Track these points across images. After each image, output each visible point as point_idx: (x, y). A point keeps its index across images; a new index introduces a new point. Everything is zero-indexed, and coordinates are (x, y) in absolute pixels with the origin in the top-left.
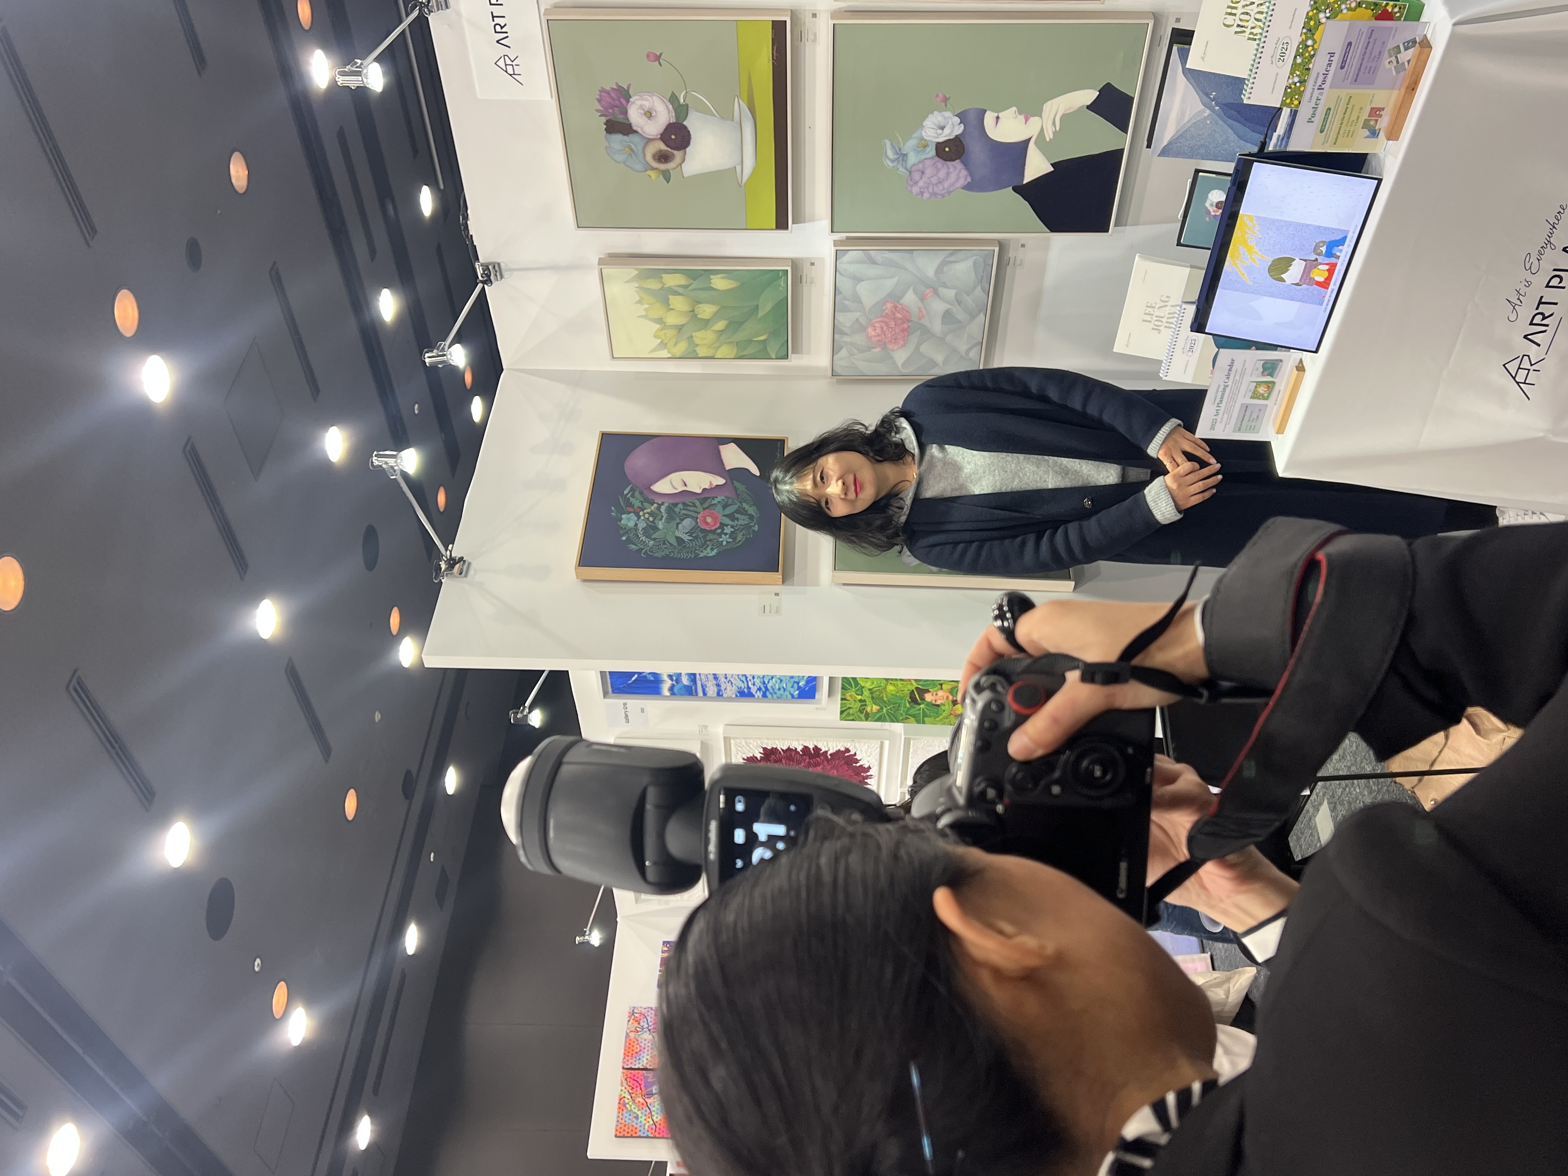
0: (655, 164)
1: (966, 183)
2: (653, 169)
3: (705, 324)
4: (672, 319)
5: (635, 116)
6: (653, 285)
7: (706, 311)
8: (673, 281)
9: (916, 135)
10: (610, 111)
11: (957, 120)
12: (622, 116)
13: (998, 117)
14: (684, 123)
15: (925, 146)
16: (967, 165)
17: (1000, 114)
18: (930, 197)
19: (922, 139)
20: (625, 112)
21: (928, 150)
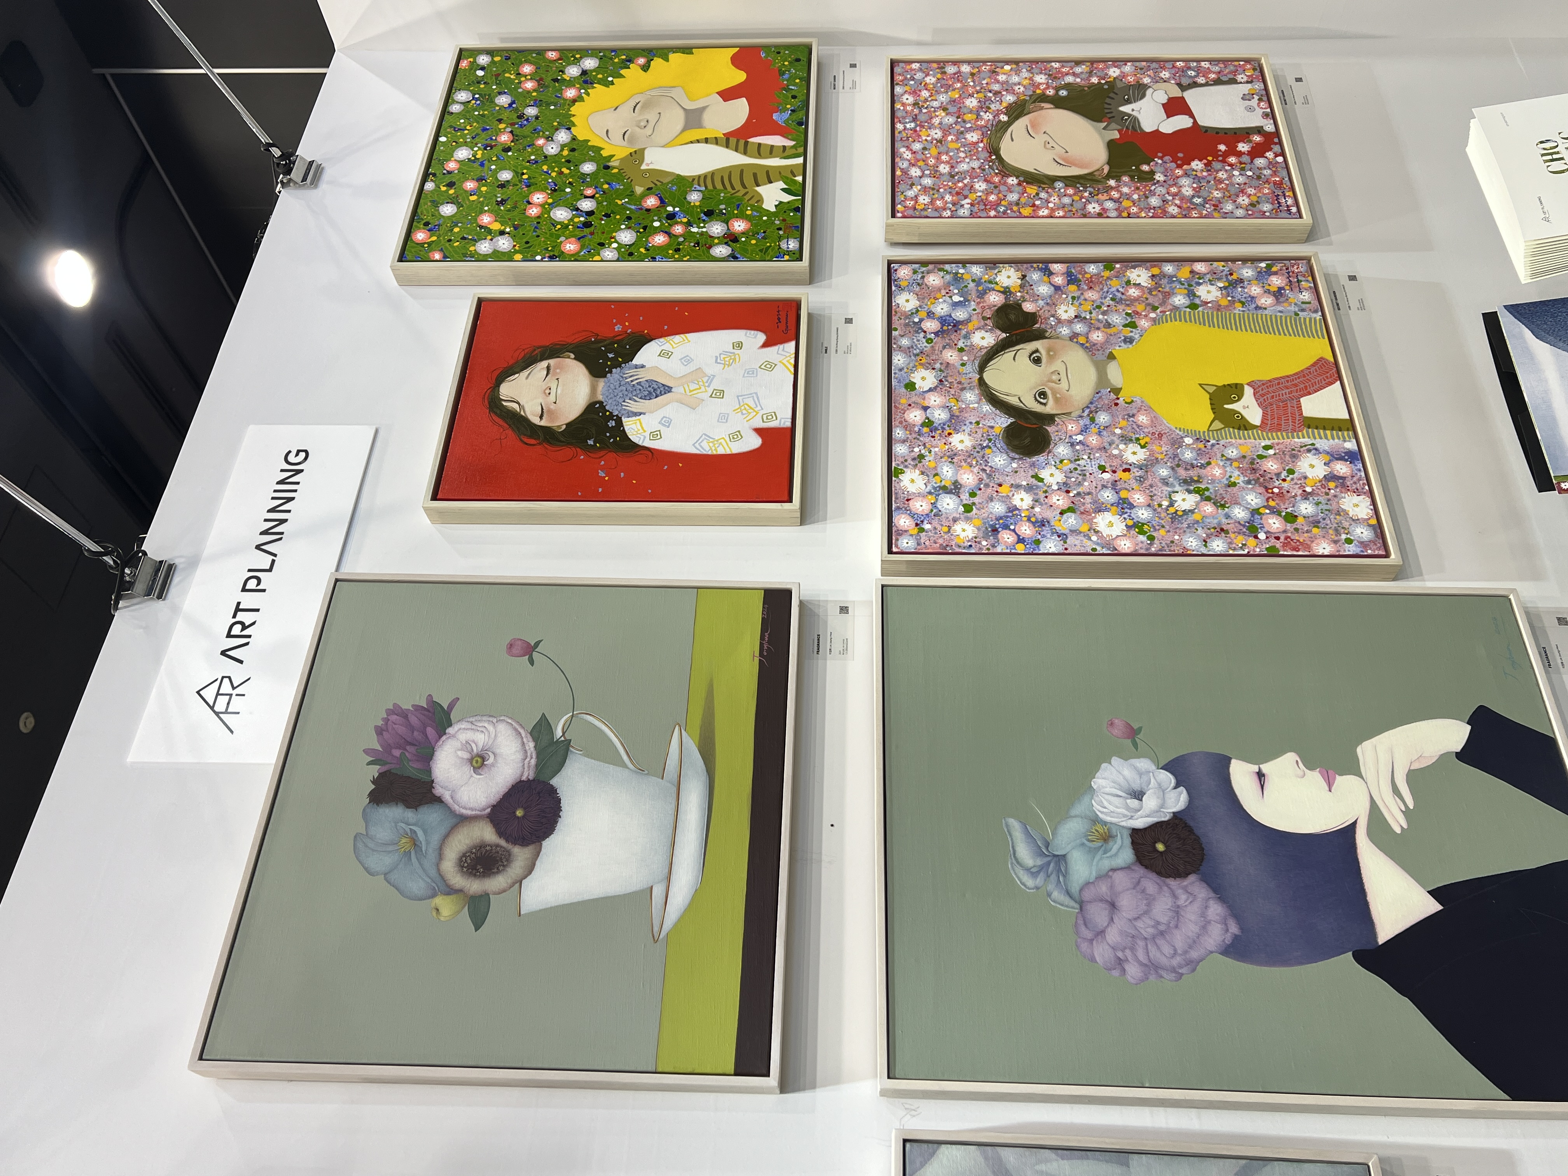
1: (1230, 937)
5: (447, 765)
9: (1079, 809)
10: (397, 753)
11: (1167, 778)
12: (416, 765)
13: (1260, 775)
14: (554, 782)
15: (1107, 837)
16: (1219, 890)
17: (1266, 768)
18: (1146, 978)
19: (1095, 820)
20: (427, 756)
21: (1115, 848)
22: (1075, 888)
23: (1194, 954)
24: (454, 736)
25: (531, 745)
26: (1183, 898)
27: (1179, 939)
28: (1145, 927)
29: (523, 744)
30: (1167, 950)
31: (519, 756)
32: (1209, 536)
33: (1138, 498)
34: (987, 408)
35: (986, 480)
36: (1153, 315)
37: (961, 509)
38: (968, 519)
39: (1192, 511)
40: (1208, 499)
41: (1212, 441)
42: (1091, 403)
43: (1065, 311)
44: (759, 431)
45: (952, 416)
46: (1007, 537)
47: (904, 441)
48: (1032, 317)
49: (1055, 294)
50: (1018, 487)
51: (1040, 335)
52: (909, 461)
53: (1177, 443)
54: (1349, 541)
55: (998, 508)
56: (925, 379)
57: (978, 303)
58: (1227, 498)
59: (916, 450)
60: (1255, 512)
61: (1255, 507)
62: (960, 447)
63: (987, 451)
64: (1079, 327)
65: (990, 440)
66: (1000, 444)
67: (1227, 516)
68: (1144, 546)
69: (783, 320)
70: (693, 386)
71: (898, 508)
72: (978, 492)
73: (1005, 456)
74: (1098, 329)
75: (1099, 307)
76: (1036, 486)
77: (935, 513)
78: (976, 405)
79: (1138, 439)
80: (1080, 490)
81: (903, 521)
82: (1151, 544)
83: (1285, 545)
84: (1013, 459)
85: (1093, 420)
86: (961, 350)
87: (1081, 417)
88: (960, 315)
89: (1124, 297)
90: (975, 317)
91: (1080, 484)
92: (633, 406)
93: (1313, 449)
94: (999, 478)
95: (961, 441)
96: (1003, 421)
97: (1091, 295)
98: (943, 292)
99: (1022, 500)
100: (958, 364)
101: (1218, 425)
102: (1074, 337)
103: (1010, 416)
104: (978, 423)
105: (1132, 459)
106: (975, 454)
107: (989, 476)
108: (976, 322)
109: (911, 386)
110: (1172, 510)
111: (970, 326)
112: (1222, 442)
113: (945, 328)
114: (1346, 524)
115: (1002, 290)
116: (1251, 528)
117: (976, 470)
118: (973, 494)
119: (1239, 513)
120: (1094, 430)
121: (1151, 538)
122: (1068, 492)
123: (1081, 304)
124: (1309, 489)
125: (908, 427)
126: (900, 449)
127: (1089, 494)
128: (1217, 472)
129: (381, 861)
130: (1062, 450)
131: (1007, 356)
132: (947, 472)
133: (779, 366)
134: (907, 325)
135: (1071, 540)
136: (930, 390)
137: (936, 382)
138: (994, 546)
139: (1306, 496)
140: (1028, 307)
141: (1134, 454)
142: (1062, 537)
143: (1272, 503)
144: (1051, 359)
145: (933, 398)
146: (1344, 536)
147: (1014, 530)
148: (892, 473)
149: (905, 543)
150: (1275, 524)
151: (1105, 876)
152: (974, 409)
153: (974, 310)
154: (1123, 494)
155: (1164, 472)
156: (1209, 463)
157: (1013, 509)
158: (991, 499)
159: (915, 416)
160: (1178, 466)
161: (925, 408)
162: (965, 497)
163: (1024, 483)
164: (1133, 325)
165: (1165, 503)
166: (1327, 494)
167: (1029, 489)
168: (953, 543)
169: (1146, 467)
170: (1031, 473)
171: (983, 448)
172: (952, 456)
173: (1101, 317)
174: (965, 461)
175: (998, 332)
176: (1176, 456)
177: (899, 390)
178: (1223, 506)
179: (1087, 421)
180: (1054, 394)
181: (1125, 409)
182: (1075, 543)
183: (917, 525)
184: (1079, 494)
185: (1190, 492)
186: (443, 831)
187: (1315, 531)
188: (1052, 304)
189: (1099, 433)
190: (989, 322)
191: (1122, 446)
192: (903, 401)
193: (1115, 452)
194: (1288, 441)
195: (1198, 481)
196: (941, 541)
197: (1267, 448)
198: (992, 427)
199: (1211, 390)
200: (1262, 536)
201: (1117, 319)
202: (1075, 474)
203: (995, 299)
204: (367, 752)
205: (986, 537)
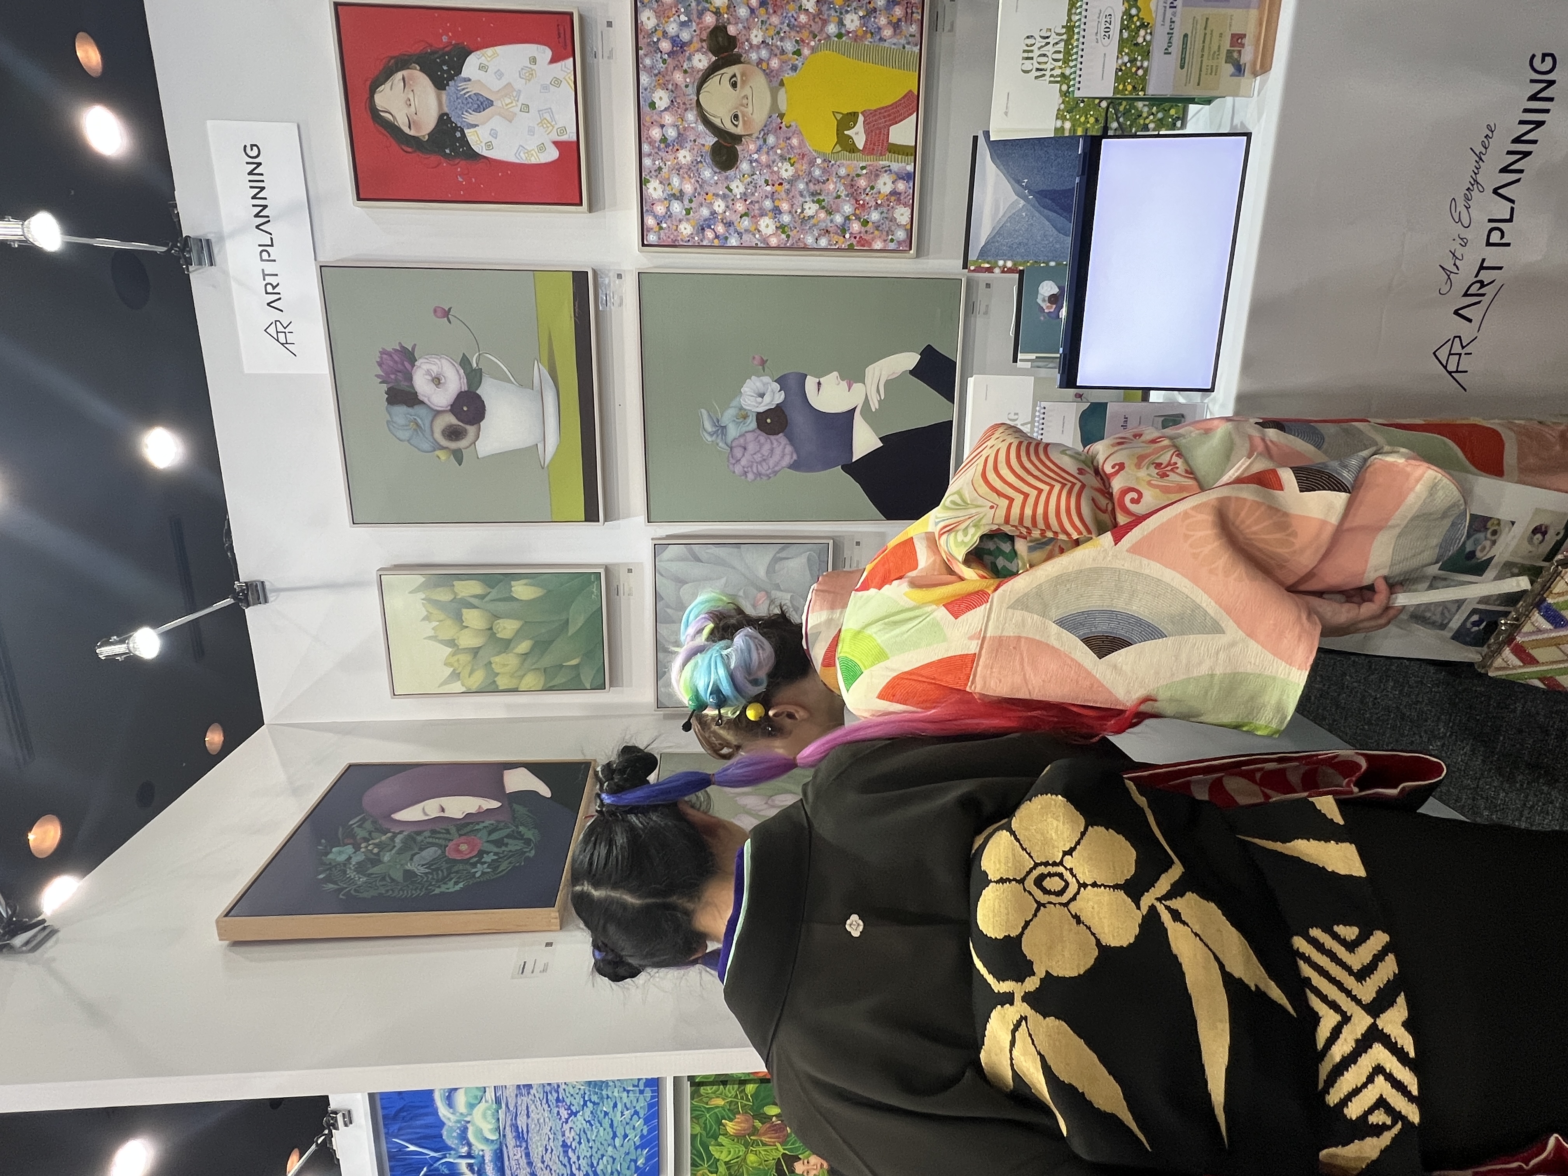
0: (444, 442)
1: (792, 461)
2: (443, 448)
3: (506, 645)
4: (468, 640)
5: (421, 384)
6: (444, 596)
7: (507, 628)
8: (469, 589)
9: (734, 403)
10: (393, 376)
11: (777, 386)
12: (406, 384)
13: (819, 383)
14: (478, 392)
15: (745, 417)
16: (791, 440)
17: (822, 380)
18: (755, 479)
19: (741, 408)
20: (410, 378)
21: (749, 422)
22: (729, 441)
23: (776, 469)
24: (419, 367)
25: (461, 371)
26: (775, 444)
27: (771, 462)
28: (758, 457)
29: (458, 371)
30: (766, 467)
31: (457, 377)
32: (819, 235)
33: (785, 206)
34: (701, 127)
35: (699, 190)
36: (813, 43)
37: (684, 212)
38: (688, 220)
39: (813, 217)
40: (823, 208)
41: (833, 162)
42: (765, 126)
43: (756, 36)
44: (557, 144)
45: (679, 134)
46: (709, 234)
47: (649, 155)
48: (732, 41)
49: (751, 16)
50: (716, 195)
51: (736, 60)
52: (653, 172)
53: (812, 163)
54: (892, 240)
55: (705, 212)
56: (662, 99)
57: (698, 24)
58: (834, 207)
59: (657, 163)
60: (847, 218)
61: (848, 214)
62: (683, 161)
63: (700, 165)
64: (764, 53)
65: (702, 156)
66: (708, 160)
67: (832, 221)
68: (784, 242)
69: (562, 35)
70: (508, 101)
71: (647, 211)
72: (694, 199)
73: (710, 170)
74: (776, 55)
75: (778, 33)
76: (727, 196)
77: (669, 215)
78: (694, 125)
79: (790, 159)
80: (753, 198)
81: (650, 221)
82: (788, 241)
83: (858, 242)
84: (716, 173)
85: (765, 141)
86: (685, 72)
87: (758, 138)
88: (685, 36)
89: (796, 23)
90: (695, 39)
91: (753, 194)
92: (471, 118)
93: (887, 170)
94: (707, 188)
95: (685, 156)
96: (710, 140)
97: (775, 20)
98: (674, 10)
99: (719, 206)
100: (683, 86)
101: (838, 148)
102: (760, 61)
103: (715, 136)
104: (695, 141)
105: (785, 175)
106: (693, 168)
107: (701, 186)
108: (696, 44)
109: (652, 105)
110: (802, 216)
111: (693, 47)
112: (838, 163)
113: (675, 49)
114: (893, 228)
115: (714, 10)
116: (843, 230)
117: (693, 181)
118: (691, 201)
119: (839, 219)
120: (765, 149)
121: (788, 236)
122: (746, 200)
123: (767, 29)
124: (879, 202)
125: (651, 143)
126: (647, 162)
127: (758, 202)
128: (831, 187)
129: (405, 435)
130: (745, 166)
131: (714, 80)
132: (676, 181)
133: (564, 82)
134: (649, 44)
135: (745, 237)
136: (666, 109)
137: (669, 102)
138: (702, 241)
139: (877, 206)
140: (732, 30)
141: (786, 171)
142: (740, 234)
143: (858, 212)
144: (744, 82)
145: (667, 117)
146: (890, 237)
147: (713, 229)
148: (642, 183)
149: (652, 238)
150: (856, 227)
151: (742, 435)
152: (692, 128)
153: (695, 31)
154: (777, 203)
155: (802, 186)
156: (828, 180)
157: (713, 213)
158: (701, 205)
159: (656, 133)
160: (810, 181)
161: (662, 126)
162: (686, 202)
163: (721, 193)
164: (798, 53)
165: (799, 211)
166: (888, 205)
167: (724, 197)
168: (679, 238)
169: (792, 182)
170: (726, 185)
171: (698, 163)
172: (678, 168)
173: (779, 43)
174: (687, 173)
175: (710, 55)
176: (810, 173)
177: (645, 109)
178: (830, 214)
179: (761, 142)
180: (743, 116)
181: (785, 132)
182: (747, 239)
183: (658, 224)
184: (752, 202)
185: (813, 202)
186: (430, 419)
187: (876, 232)
188: (748, 29)
189: (768, 153)
190: (704, 44)
191: (780, 164)
192: (648, 119)
193: (776, 169)
194: (875, 163)
195: (820, 194)
196: (672, 237)
197: (863, 168)
198: (703, 145)
199: (839, 117)
200: (847, 236)
201: (789, 46)
202: (751, 187)
203: (709, 20)
204: (378, 376)
205: (697, 234)
